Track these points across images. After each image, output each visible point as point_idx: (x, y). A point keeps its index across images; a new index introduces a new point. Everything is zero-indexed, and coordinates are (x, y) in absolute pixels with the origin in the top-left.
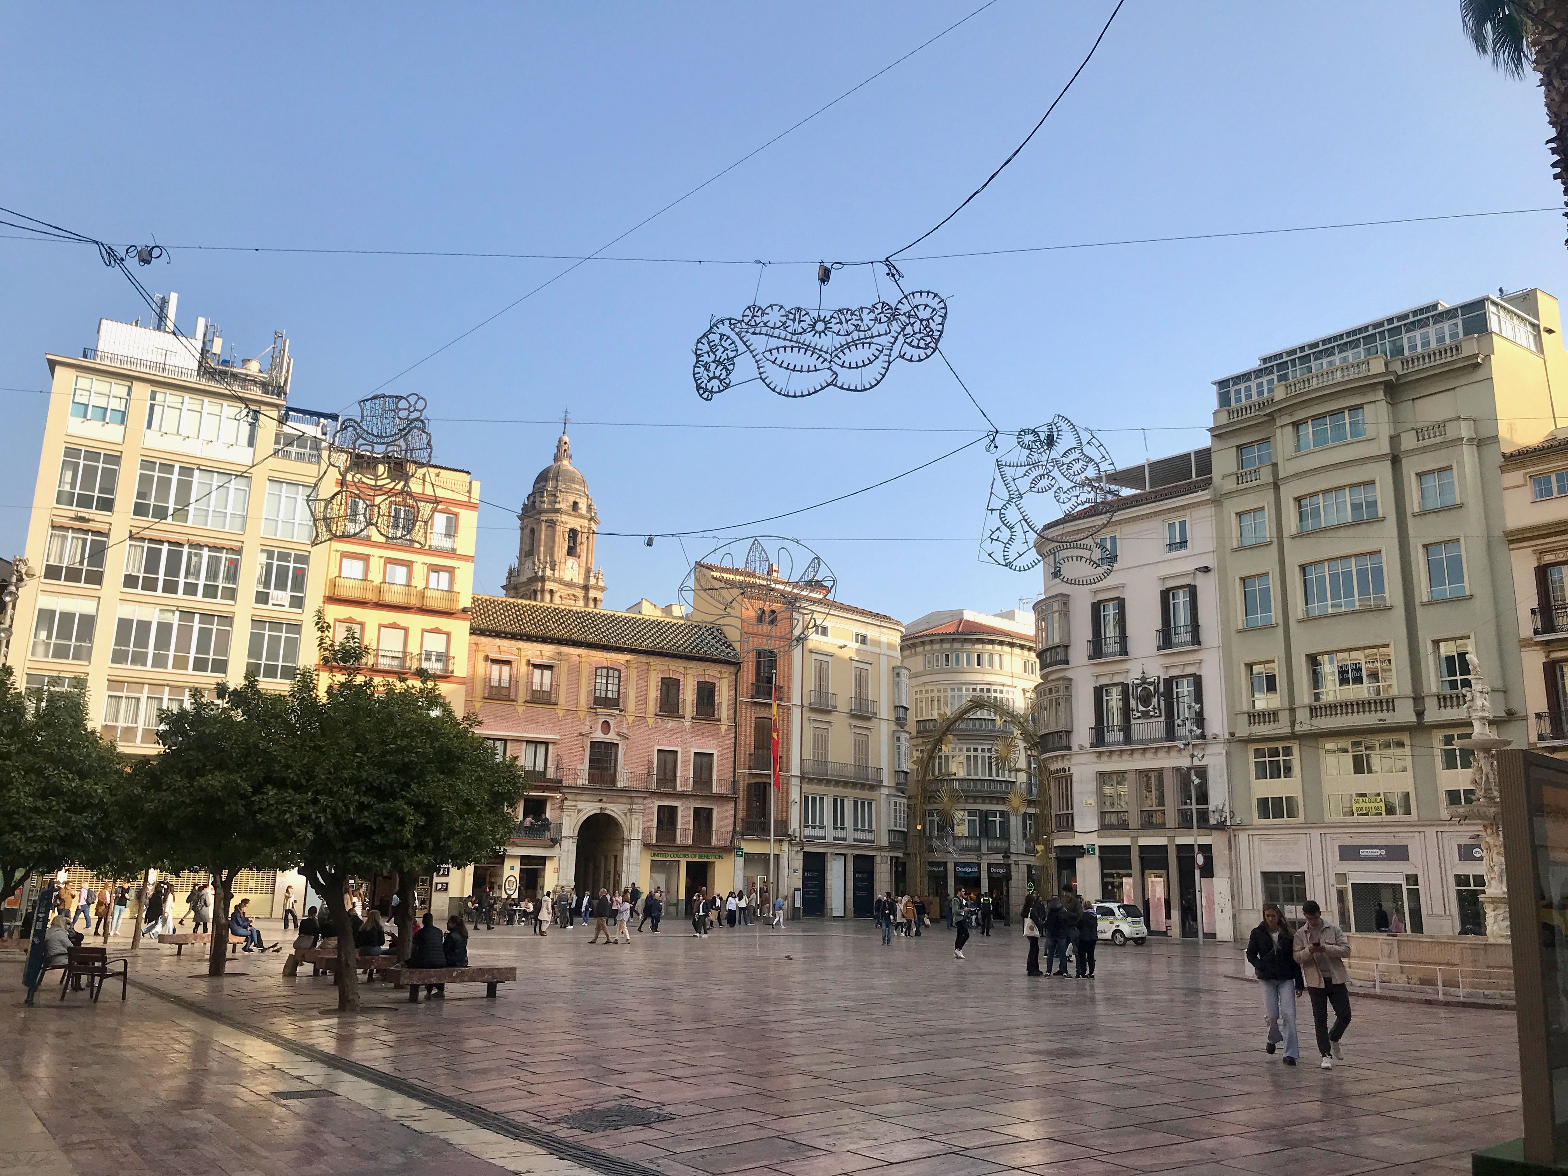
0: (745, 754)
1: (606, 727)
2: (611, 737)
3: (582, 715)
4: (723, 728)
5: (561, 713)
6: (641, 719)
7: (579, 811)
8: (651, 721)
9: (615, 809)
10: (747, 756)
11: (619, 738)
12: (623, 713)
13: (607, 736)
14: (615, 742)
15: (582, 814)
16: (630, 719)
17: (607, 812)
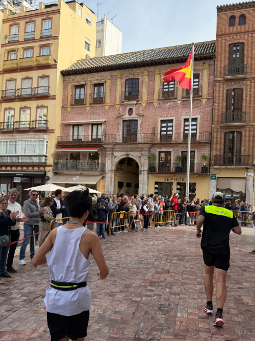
0: (218, 114)
1: (131, 111)
2: (134, 116)
3: (117, 107)
4: (204, 101)
5: (107, 107)
6: (150, 104)
7: (115, 157)
8: (156, 104)
9: (134, 155)
10: (220, 115)
11: (138, 116)
12: (140, 102)
13: (131, 116)
14: (136, 119)
15: (116, 158)
16: (144, 105)
17: (130, 156)
